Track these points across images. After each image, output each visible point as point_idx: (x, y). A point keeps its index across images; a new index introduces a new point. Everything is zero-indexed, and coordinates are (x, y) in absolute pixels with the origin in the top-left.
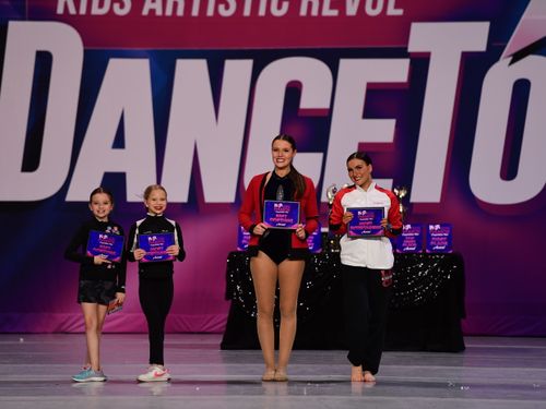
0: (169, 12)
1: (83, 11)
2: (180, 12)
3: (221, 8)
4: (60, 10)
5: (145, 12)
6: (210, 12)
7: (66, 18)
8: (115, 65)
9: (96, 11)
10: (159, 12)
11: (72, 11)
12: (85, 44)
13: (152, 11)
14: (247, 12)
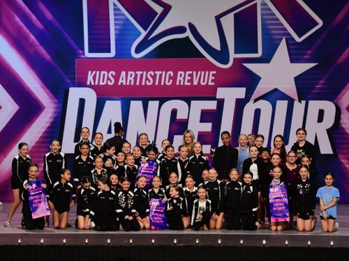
0: (128, 84)
1: (96, 83)
2: (132, 84)
3: (147, 82)
4: (88, 83)
5: (119, 84)
6: (143, 84)
7: (90, 86)
8: (108, 103)
9: (101, 83)
10: (124, 84)
11: (93, 84)
12: (97, 95)
13: (122, 83)
14: (157, 83)
